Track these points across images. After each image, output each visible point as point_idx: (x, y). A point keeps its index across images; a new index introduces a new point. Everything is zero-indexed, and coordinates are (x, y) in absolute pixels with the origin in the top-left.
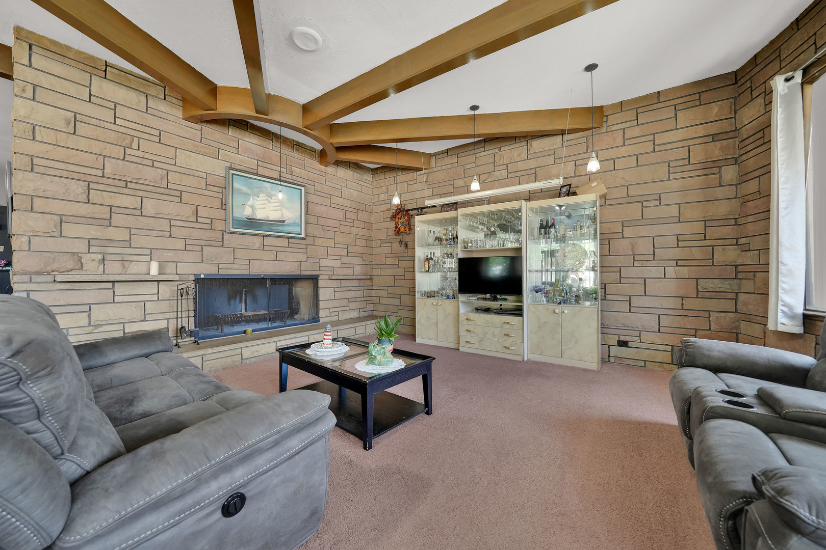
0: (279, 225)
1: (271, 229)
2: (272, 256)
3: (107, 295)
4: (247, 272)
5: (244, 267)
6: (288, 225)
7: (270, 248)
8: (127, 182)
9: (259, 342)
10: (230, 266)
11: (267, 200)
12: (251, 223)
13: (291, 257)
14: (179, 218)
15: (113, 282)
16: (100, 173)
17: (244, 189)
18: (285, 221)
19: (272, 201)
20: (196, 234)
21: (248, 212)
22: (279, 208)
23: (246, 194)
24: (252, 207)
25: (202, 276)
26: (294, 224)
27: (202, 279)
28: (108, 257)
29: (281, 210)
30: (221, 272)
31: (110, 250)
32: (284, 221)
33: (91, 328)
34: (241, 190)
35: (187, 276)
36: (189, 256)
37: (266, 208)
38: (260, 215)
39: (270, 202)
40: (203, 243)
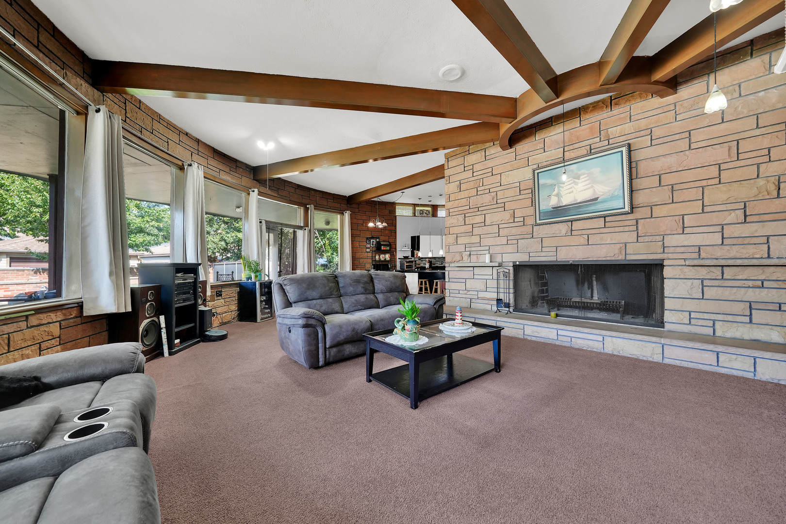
0: (589, 204)
1: (579, 212)
2: (583, 240)
3: (470, 274)
4: (554, 259)
5: (551, 254)
6: (603, 202)
7: (580, 232)
8: (478, 208)
9: (536, 323)
10: (539, 254)
11: (574, 182)
12: (558, 211)
13: (608, 238)
14: (503, 222)
15: (473, 267)
16: (468, 207)
17: (549, 181)
18: (598, 198)
19: (580, 181)
20: (514, 231)
21: (554, 202)
22: (589, 186)
23: (551, 185)
24: (558, 195)
25: (518, 263)
26: (613, 198)
27: (518, 265)
28: (472, 253)
29: (592, 187)
30: (532, 259)
31: (473, 249)
32: (596, 199)
33: (466, 291)
34: (546, 184)
35: (508, 263)
36: (510, 248)
37: (573, 192)
38: (566, 200)
39: (576, 184)
40: (518, 237)
